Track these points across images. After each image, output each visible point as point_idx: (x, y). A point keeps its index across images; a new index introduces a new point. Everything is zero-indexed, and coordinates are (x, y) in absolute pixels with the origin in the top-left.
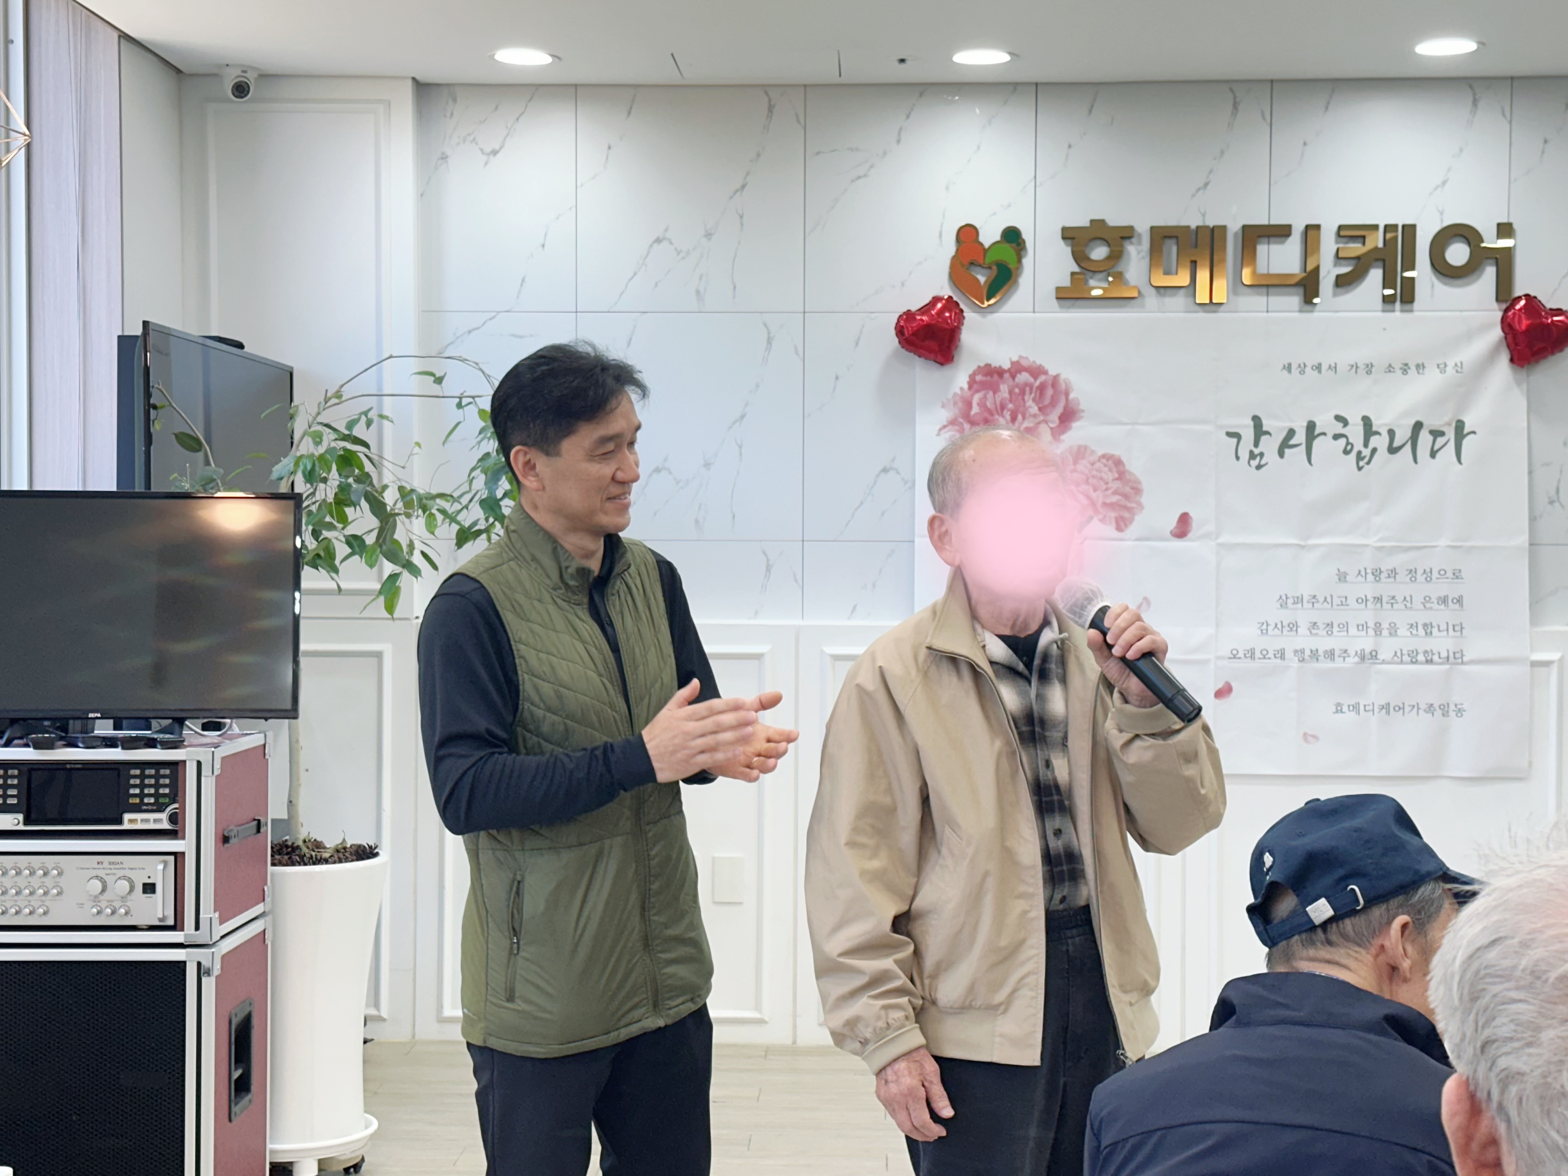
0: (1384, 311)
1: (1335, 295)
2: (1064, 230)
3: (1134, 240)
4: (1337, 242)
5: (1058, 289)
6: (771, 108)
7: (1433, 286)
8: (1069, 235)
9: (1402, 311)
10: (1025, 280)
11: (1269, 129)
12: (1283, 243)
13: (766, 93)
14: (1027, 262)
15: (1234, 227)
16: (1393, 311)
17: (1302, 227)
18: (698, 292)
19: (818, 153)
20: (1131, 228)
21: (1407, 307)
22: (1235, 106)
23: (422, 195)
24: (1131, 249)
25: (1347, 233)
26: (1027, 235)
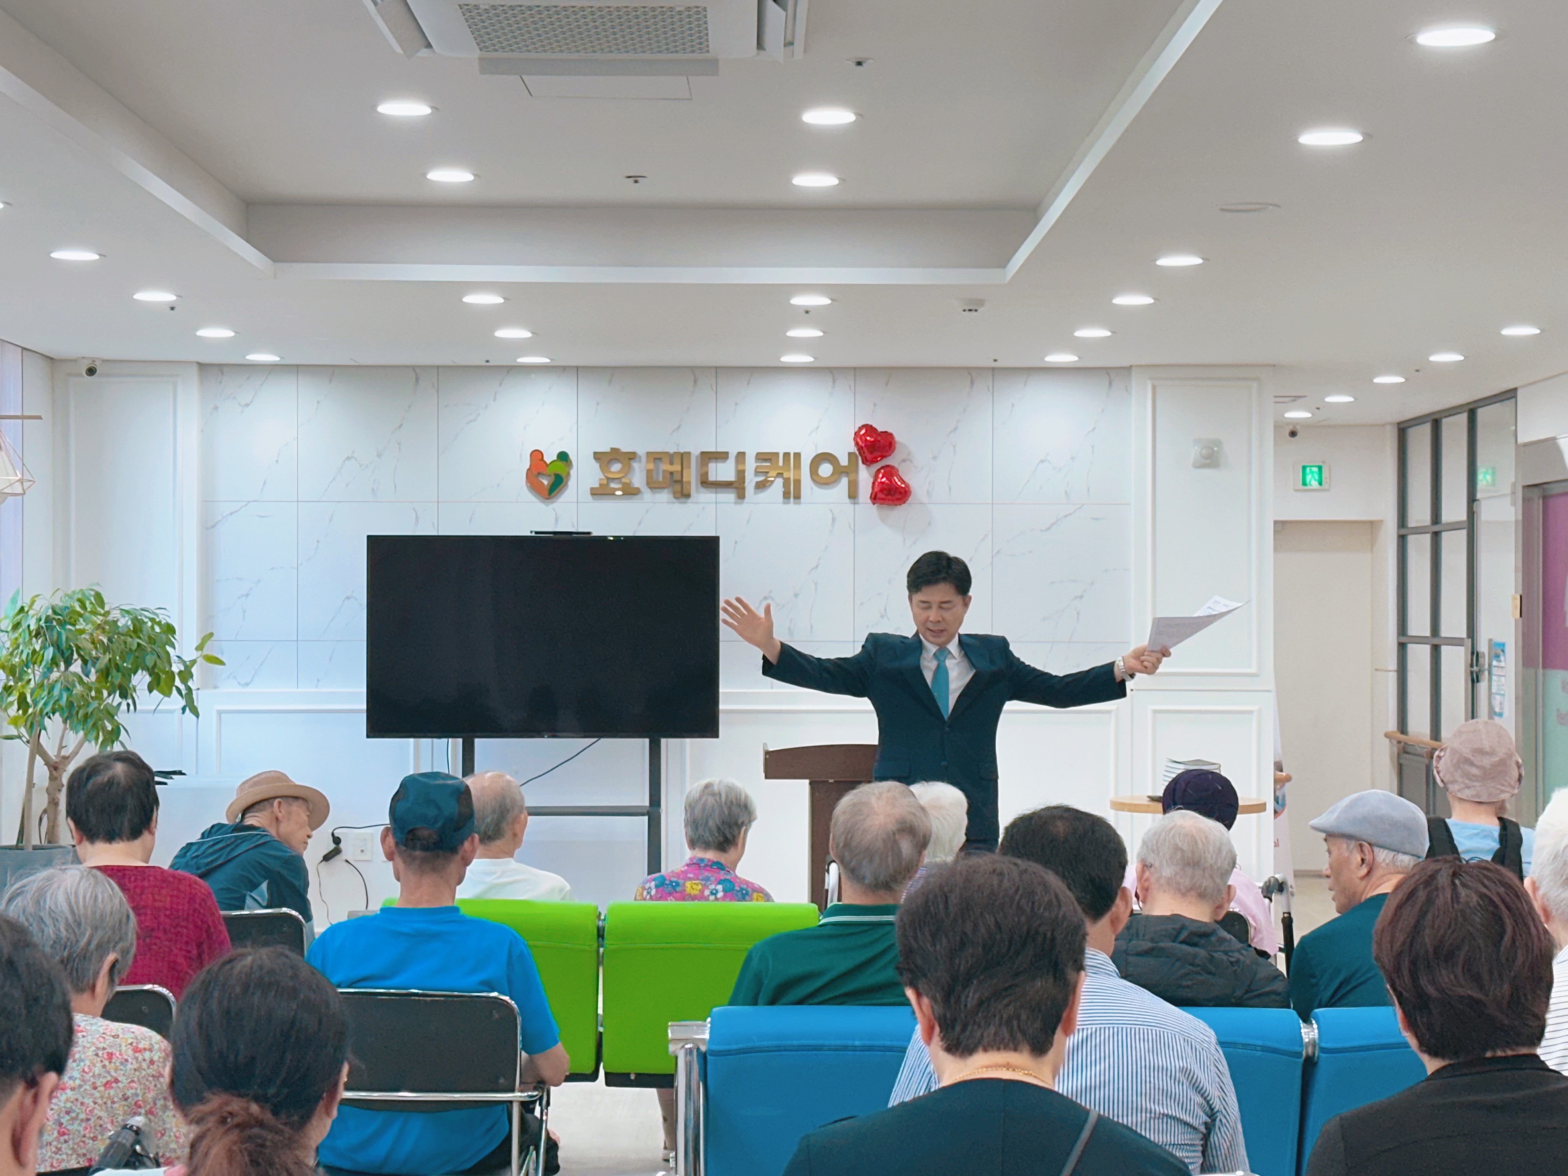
0: (784, 503)
1: (755, 493)
2: (595, 453)
3: (637, 459)
4: (756, 462)
5: (592, 489)
6: (417, 379)
7: (812, 489)
8: (598, 456)
9: (795, 503)
10: (572, 483)
11: (715, 395)
12: (724, 462)
13: (414, 370)
14: (573, 472)
15: (695, 452)
16: (789, 503)
17: (735, 454)
18: (373, 490)
19: (446, 406)
20: (634, 454)
21: (797, 501)
22: (695, 382)
23: (202, 431)
24: (635, 465)
25: (761, 457)
26: (572, 457)
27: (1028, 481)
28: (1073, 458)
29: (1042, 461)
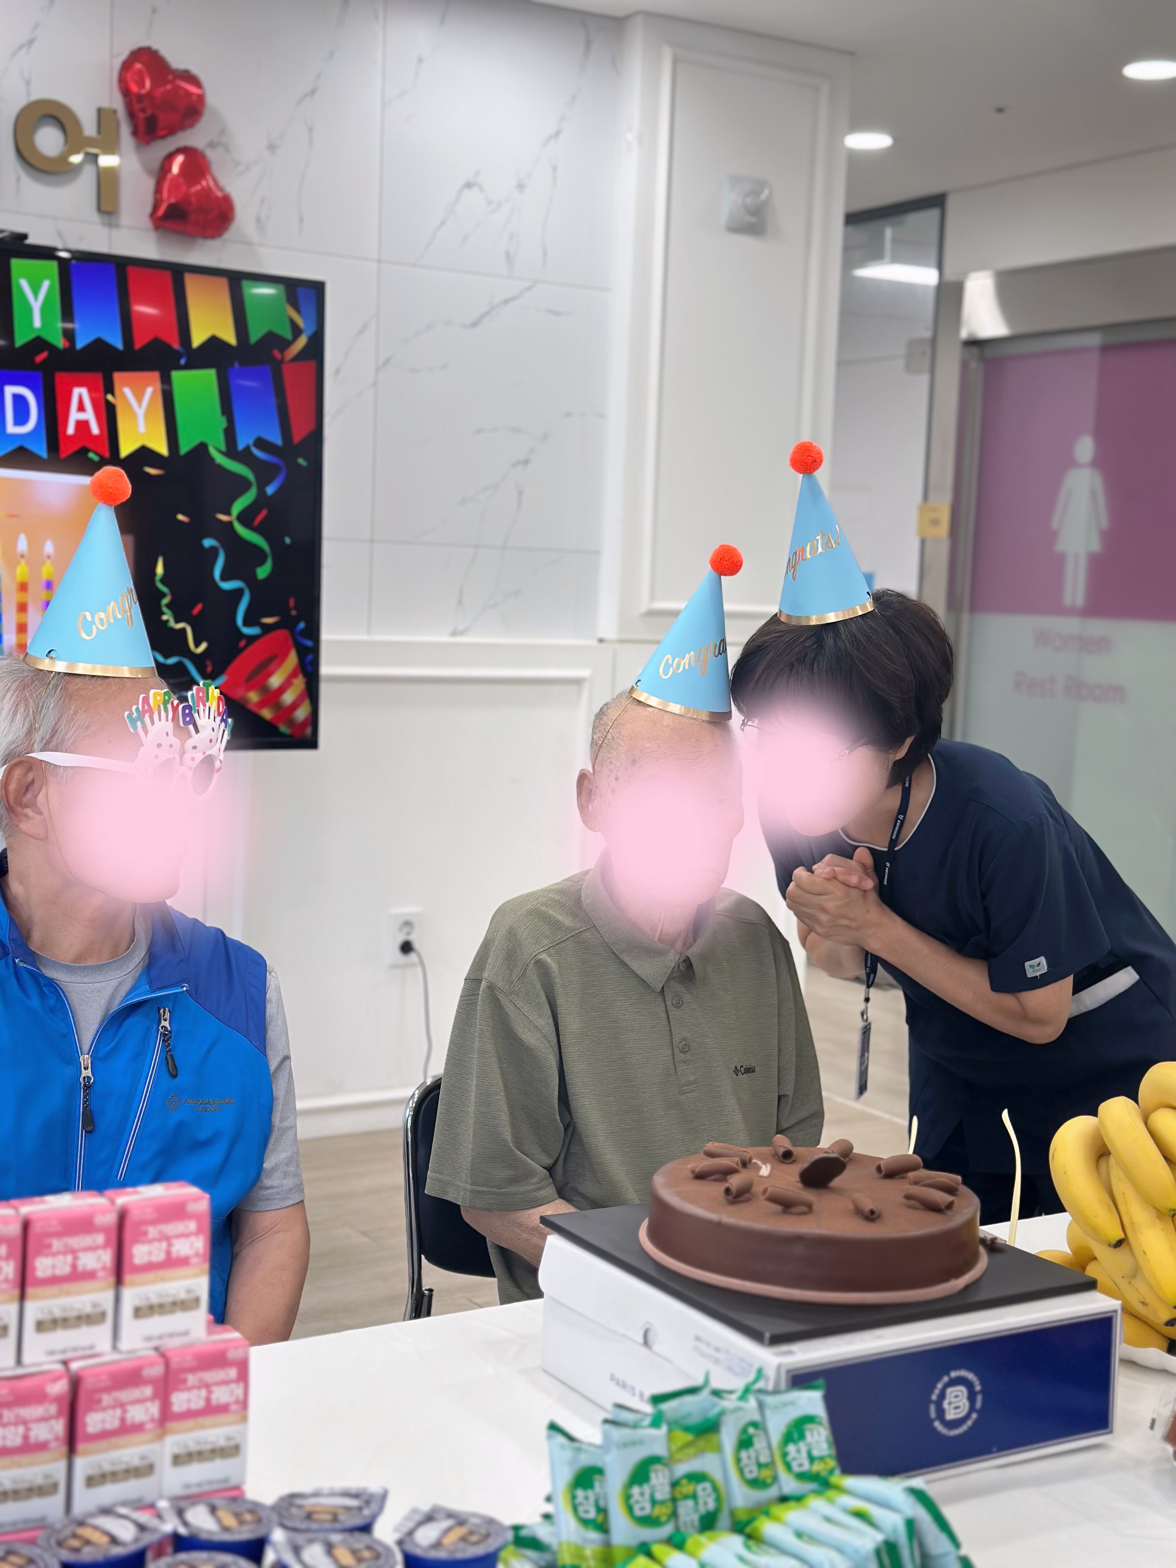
7: (18, 180)
27: (443, 223)
28: (521, 187)
29: (469, 185)
